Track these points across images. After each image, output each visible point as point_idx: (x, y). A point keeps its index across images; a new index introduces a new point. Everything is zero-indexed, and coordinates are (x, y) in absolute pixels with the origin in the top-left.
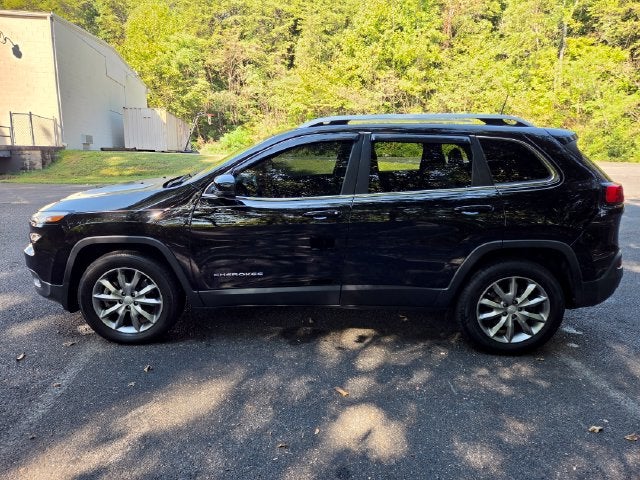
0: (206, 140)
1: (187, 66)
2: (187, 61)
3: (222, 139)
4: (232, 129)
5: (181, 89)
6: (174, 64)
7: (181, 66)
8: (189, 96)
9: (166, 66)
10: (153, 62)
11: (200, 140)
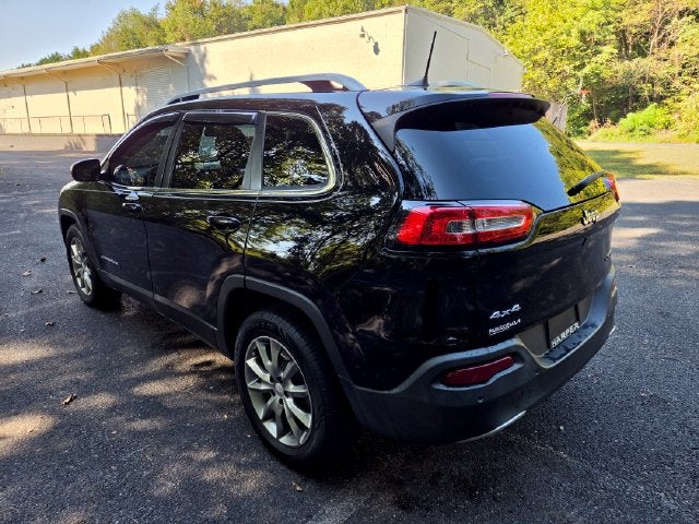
0: (602, 123)
1: (592, 33)
2: (593, 27)
3: (622, 121)
4: (644, 106)
5: (578, 63)
6: (575, 32)
7: (583, 34)
8: (587, 70)
9: (564, 36)
10: (548, 34)
11: (593, 123)
